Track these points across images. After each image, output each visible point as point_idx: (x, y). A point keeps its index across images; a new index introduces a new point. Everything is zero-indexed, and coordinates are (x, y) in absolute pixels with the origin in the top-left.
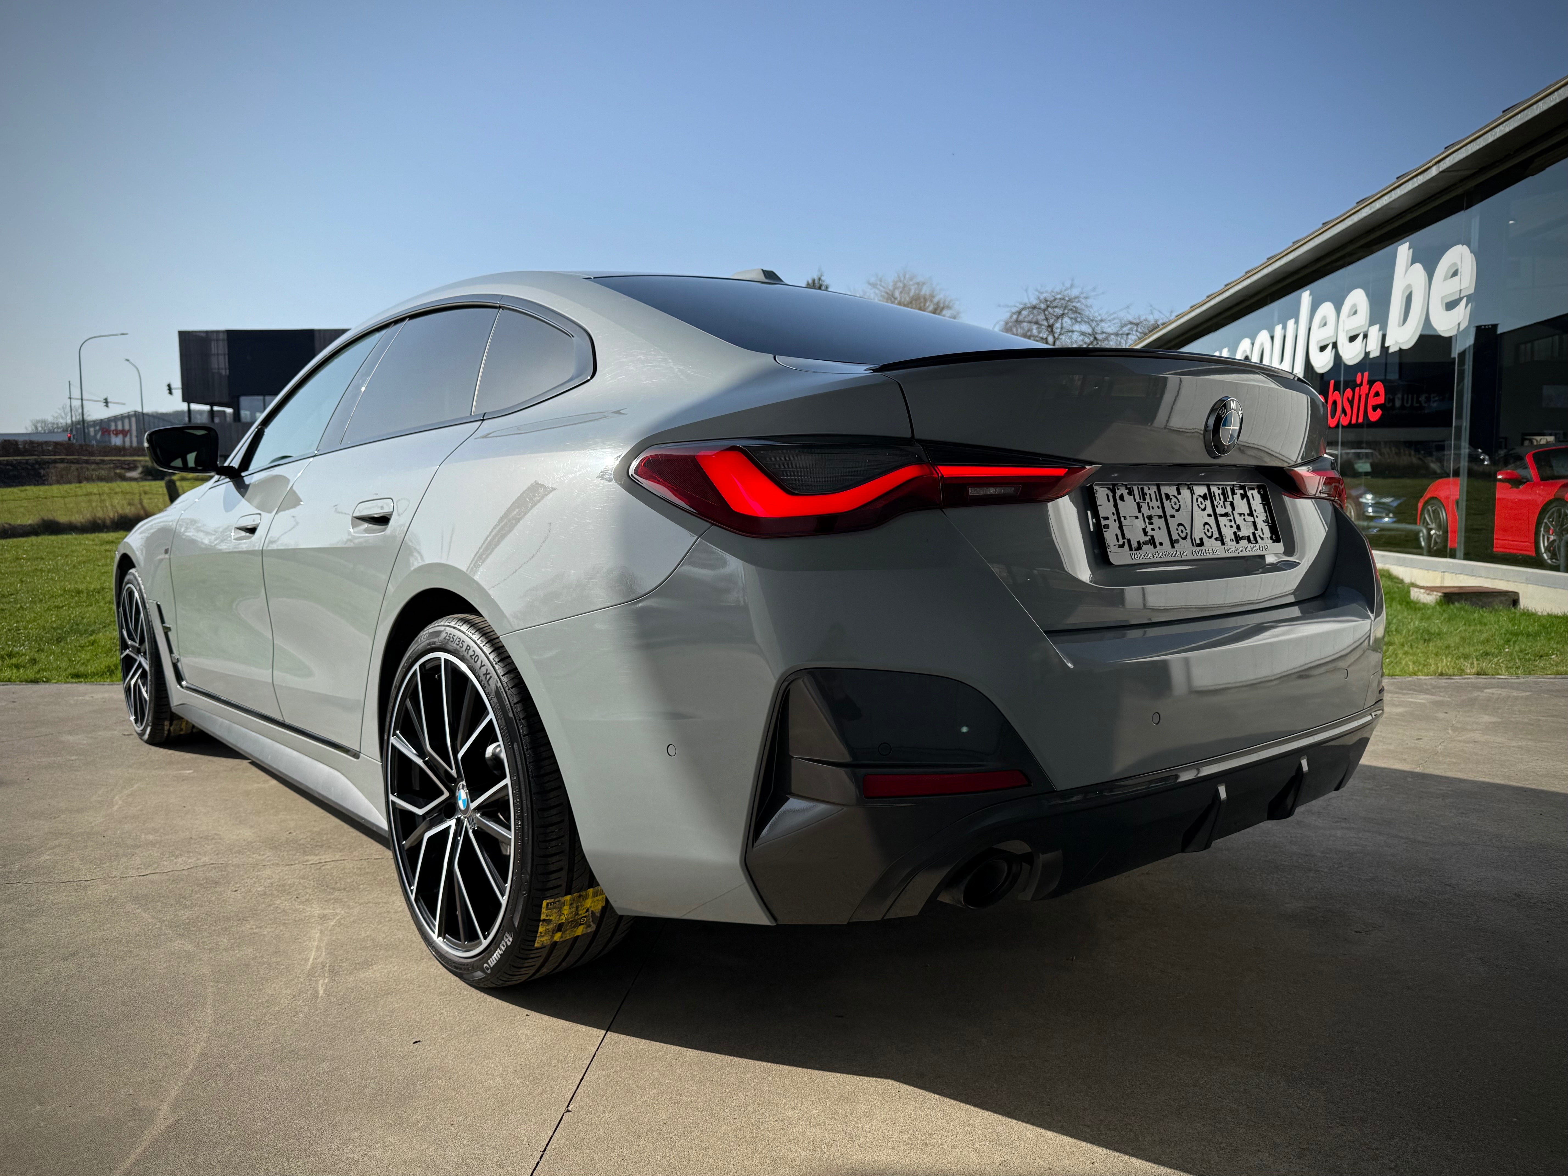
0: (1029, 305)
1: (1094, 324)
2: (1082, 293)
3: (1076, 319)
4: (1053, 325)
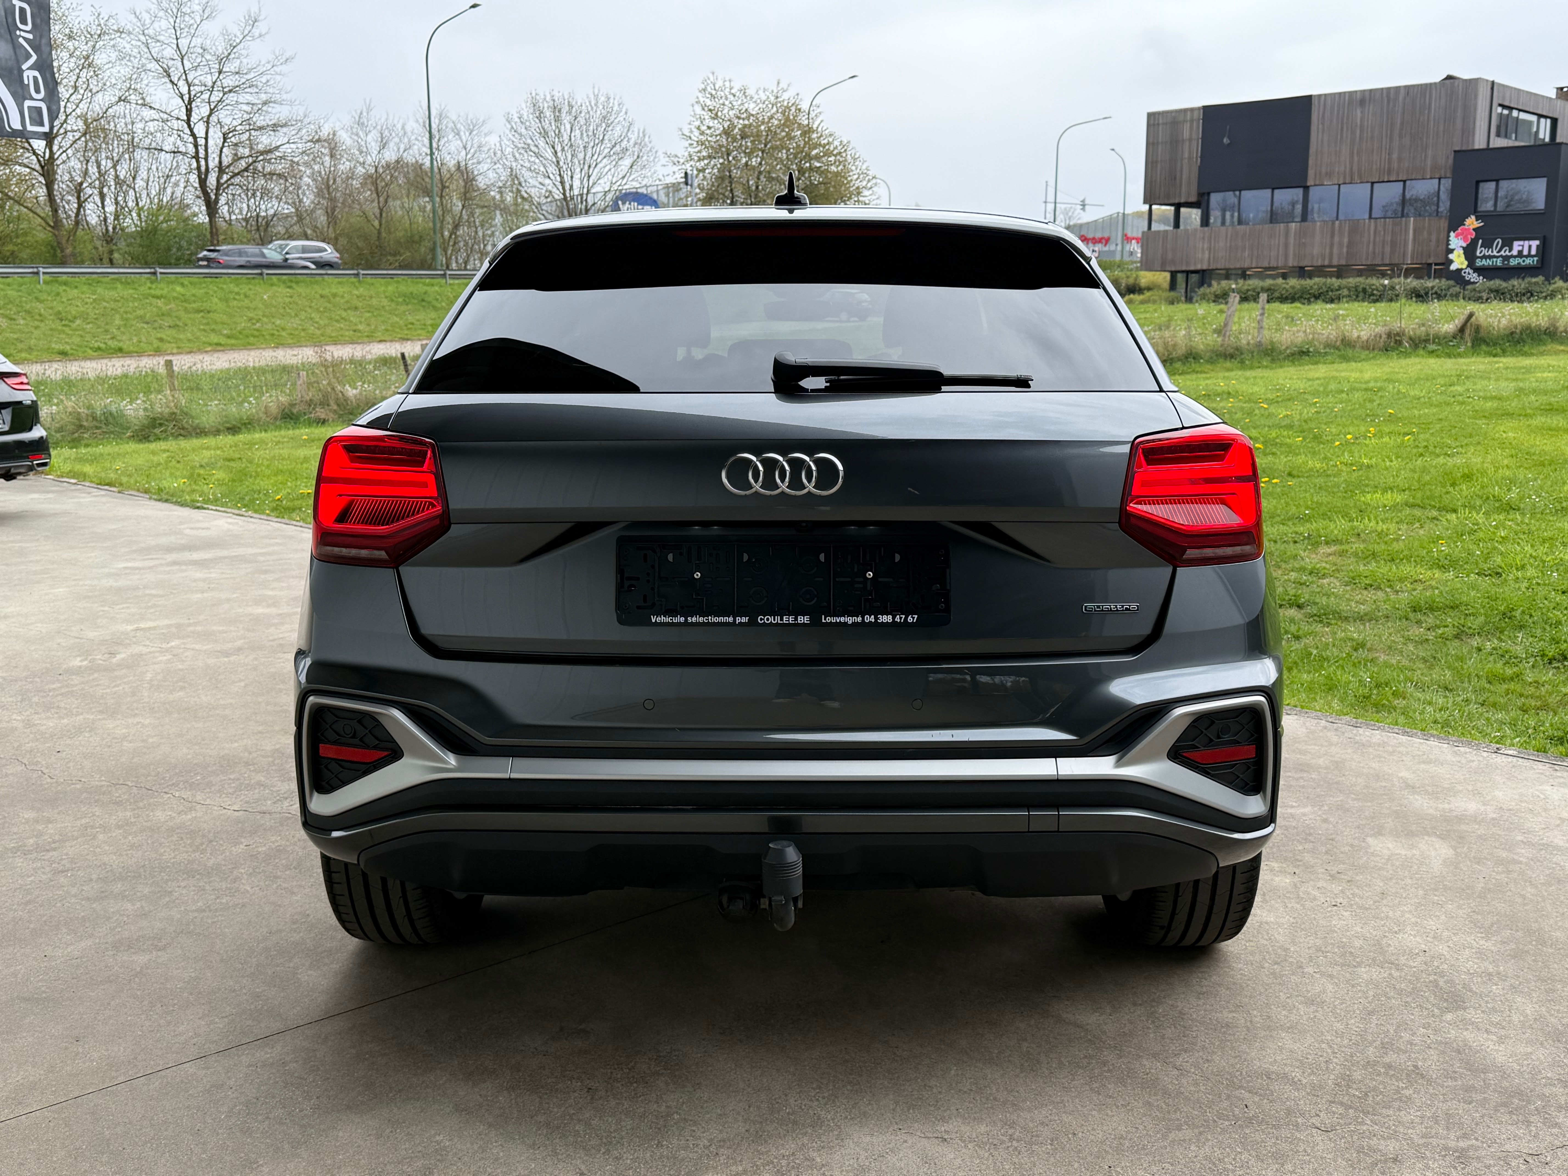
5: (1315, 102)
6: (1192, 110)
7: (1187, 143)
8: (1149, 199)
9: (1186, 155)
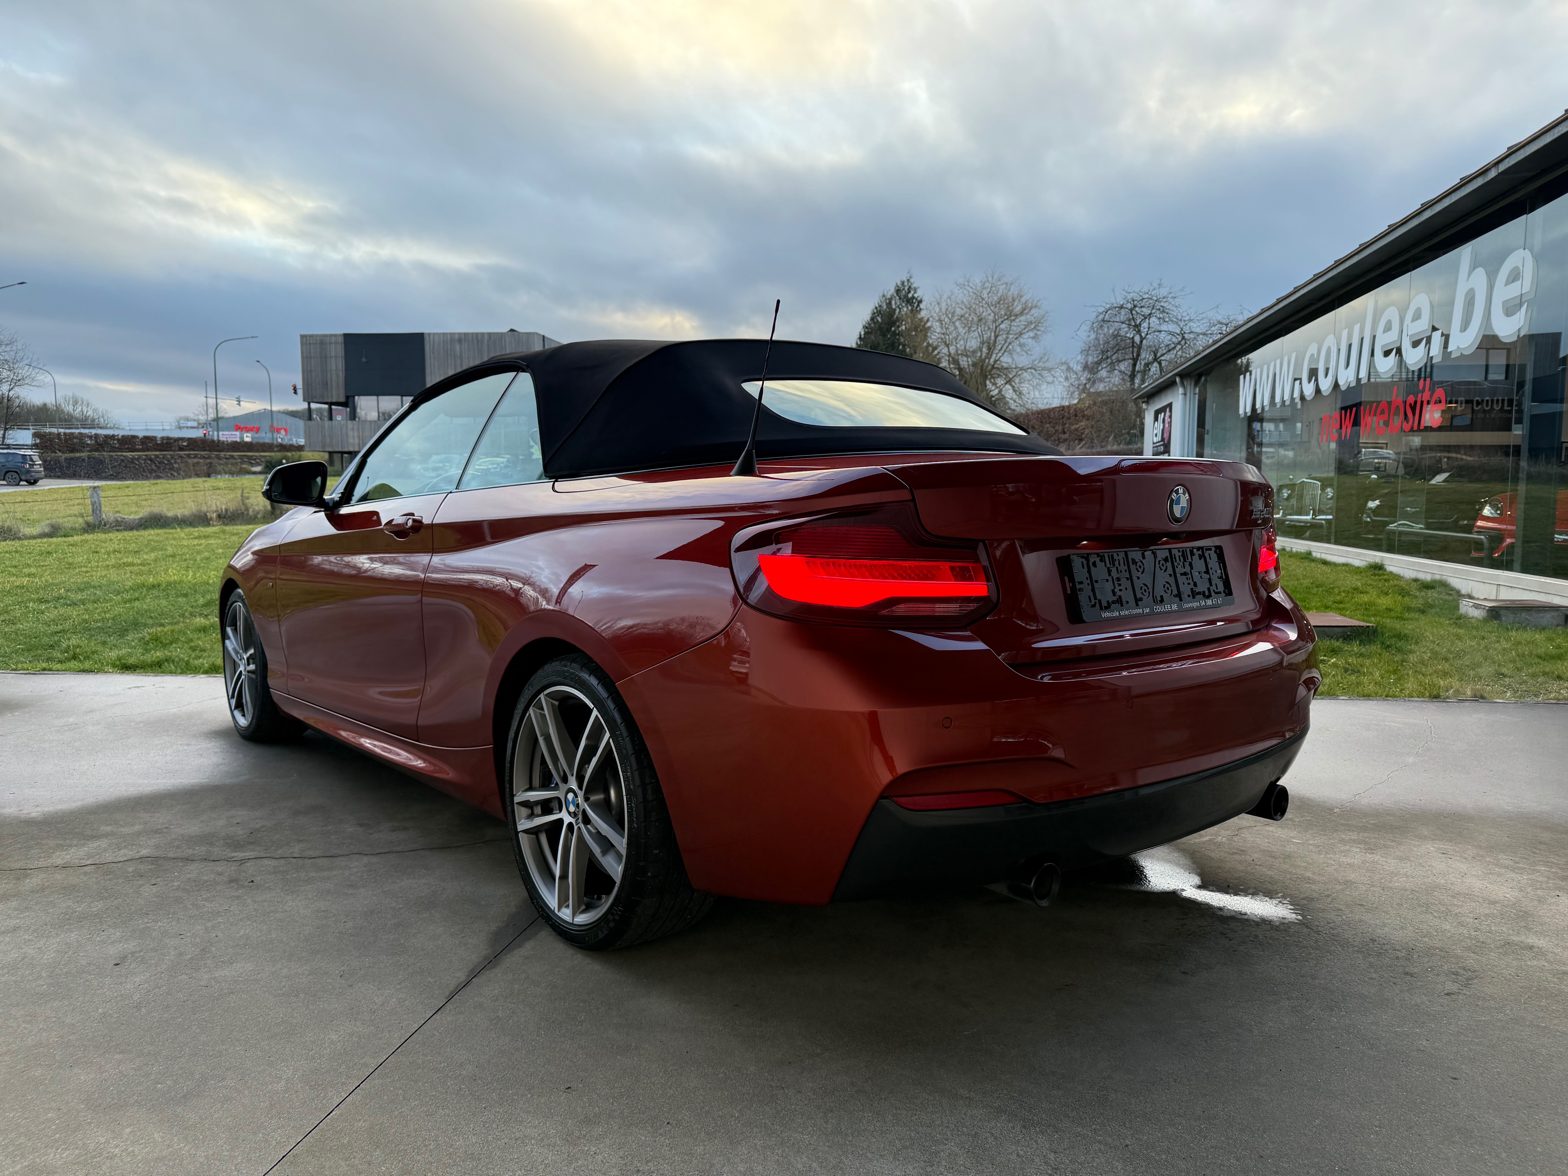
0: (1115, 305)
1: (1182, 324)
2: (1170, 293)
3: (1164, 319)
4: (1140, 324)
5: (427, 338)
6: (335, 335)
7: (333, 360)
8: (308, 399)
9: (334, 368)
